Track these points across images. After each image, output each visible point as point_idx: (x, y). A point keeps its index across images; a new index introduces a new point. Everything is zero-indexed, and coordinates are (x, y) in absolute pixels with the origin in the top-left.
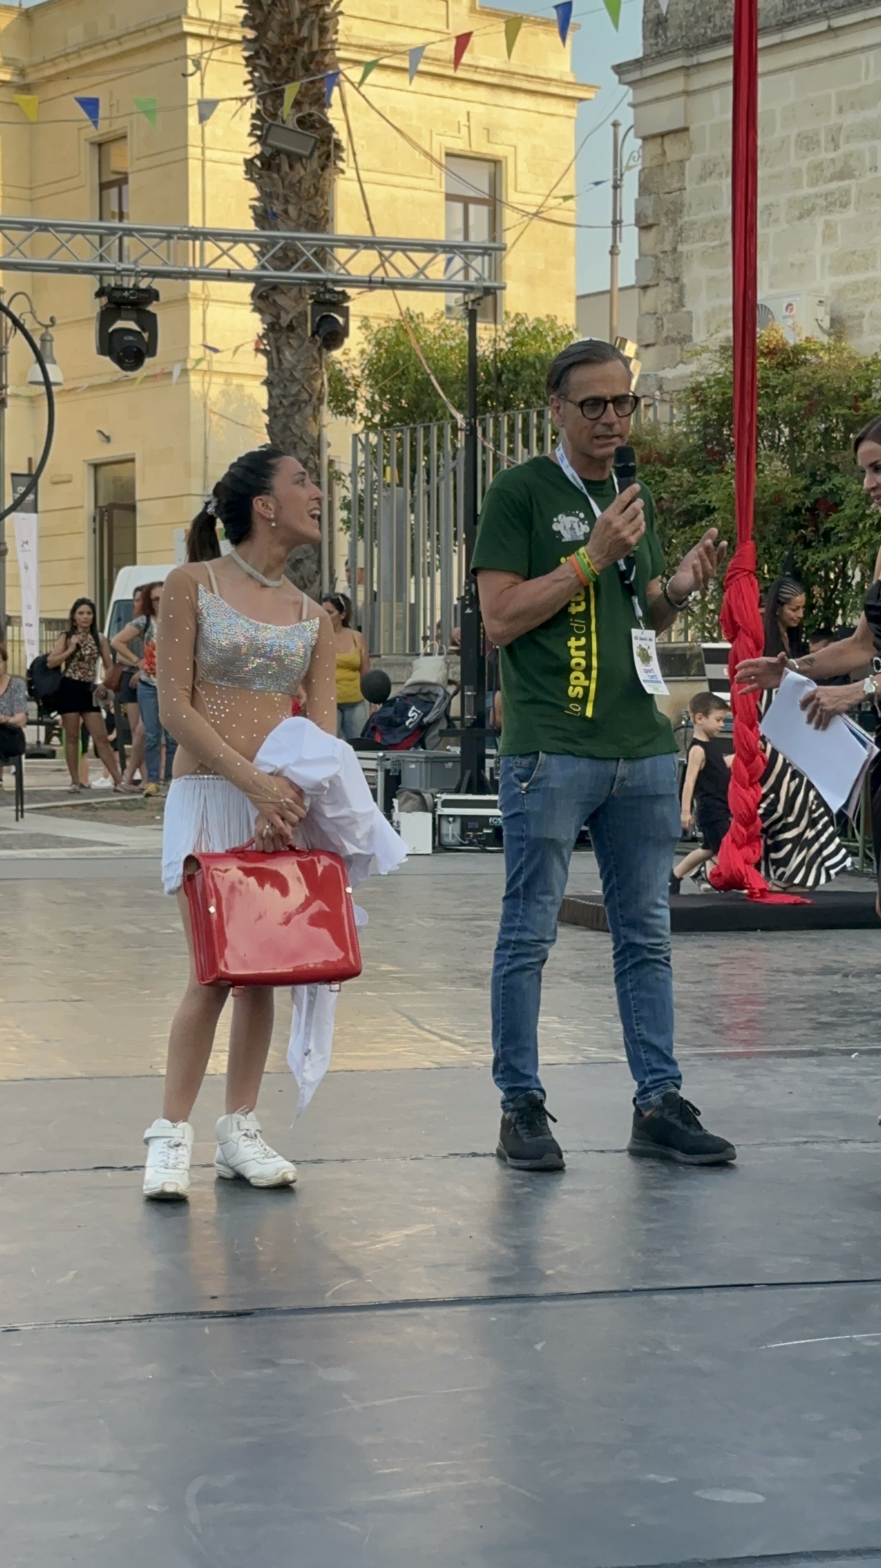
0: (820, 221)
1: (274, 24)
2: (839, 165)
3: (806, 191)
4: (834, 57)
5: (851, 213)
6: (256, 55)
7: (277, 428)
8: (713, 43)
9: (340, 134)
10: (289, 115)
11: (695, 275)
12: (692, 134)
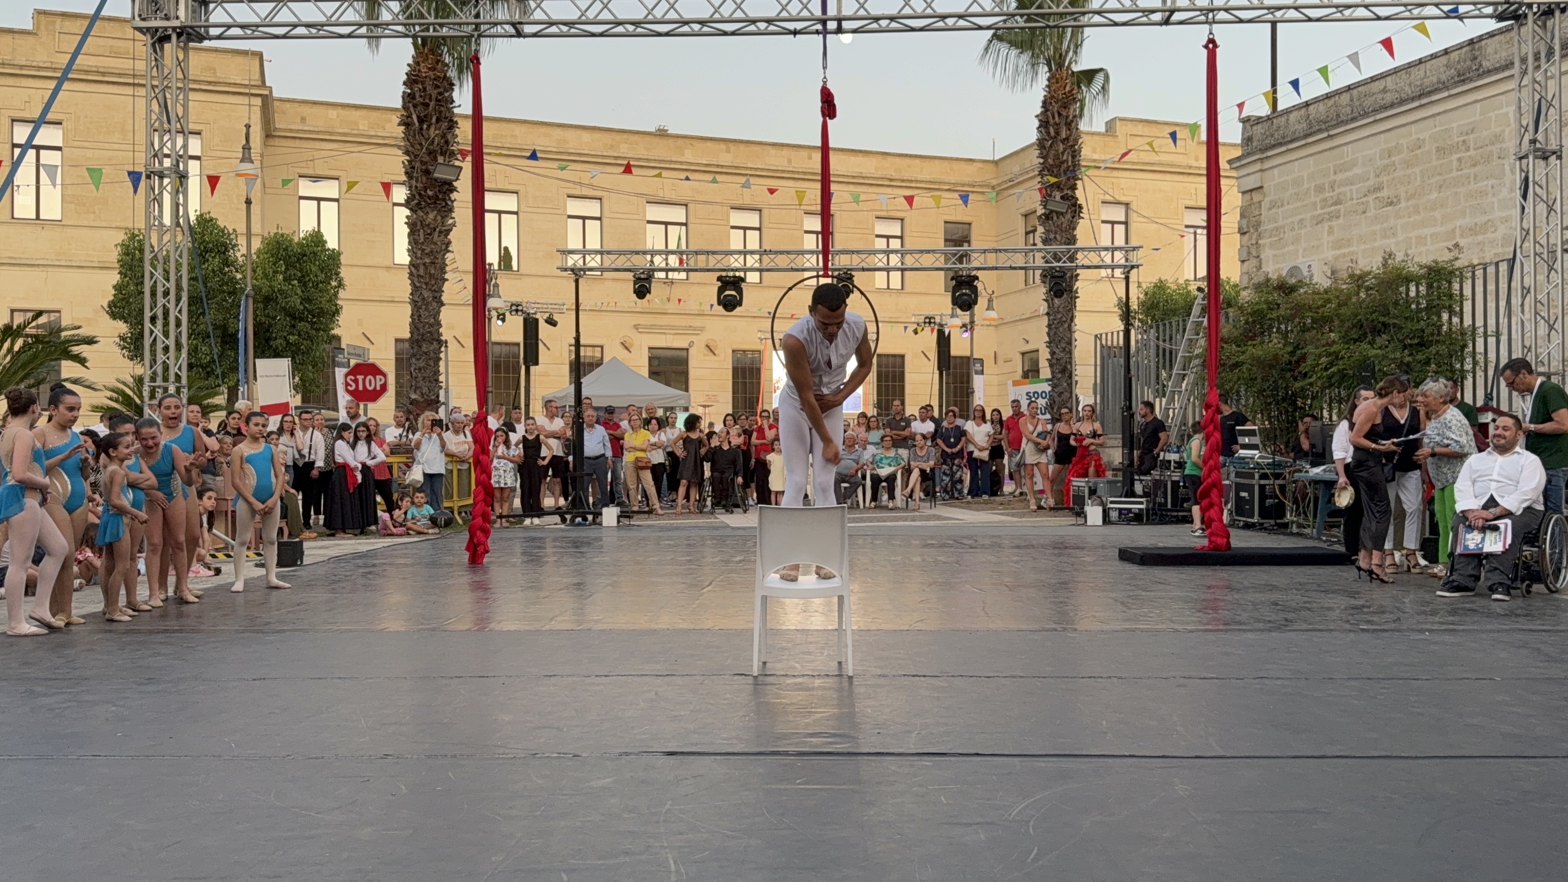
0: (1326, 225)
1: (1051, 155)
2: (1335, 199)
3: (1320, 211)
4: (1330, 149)
5: (1341, 221)
6: (1043, 170)
7: (1052, 334)
8: (1273, 147)
9: (1081, 201)
10: (1058, 195)
11: (1267, 254)
12: (1265, 189)
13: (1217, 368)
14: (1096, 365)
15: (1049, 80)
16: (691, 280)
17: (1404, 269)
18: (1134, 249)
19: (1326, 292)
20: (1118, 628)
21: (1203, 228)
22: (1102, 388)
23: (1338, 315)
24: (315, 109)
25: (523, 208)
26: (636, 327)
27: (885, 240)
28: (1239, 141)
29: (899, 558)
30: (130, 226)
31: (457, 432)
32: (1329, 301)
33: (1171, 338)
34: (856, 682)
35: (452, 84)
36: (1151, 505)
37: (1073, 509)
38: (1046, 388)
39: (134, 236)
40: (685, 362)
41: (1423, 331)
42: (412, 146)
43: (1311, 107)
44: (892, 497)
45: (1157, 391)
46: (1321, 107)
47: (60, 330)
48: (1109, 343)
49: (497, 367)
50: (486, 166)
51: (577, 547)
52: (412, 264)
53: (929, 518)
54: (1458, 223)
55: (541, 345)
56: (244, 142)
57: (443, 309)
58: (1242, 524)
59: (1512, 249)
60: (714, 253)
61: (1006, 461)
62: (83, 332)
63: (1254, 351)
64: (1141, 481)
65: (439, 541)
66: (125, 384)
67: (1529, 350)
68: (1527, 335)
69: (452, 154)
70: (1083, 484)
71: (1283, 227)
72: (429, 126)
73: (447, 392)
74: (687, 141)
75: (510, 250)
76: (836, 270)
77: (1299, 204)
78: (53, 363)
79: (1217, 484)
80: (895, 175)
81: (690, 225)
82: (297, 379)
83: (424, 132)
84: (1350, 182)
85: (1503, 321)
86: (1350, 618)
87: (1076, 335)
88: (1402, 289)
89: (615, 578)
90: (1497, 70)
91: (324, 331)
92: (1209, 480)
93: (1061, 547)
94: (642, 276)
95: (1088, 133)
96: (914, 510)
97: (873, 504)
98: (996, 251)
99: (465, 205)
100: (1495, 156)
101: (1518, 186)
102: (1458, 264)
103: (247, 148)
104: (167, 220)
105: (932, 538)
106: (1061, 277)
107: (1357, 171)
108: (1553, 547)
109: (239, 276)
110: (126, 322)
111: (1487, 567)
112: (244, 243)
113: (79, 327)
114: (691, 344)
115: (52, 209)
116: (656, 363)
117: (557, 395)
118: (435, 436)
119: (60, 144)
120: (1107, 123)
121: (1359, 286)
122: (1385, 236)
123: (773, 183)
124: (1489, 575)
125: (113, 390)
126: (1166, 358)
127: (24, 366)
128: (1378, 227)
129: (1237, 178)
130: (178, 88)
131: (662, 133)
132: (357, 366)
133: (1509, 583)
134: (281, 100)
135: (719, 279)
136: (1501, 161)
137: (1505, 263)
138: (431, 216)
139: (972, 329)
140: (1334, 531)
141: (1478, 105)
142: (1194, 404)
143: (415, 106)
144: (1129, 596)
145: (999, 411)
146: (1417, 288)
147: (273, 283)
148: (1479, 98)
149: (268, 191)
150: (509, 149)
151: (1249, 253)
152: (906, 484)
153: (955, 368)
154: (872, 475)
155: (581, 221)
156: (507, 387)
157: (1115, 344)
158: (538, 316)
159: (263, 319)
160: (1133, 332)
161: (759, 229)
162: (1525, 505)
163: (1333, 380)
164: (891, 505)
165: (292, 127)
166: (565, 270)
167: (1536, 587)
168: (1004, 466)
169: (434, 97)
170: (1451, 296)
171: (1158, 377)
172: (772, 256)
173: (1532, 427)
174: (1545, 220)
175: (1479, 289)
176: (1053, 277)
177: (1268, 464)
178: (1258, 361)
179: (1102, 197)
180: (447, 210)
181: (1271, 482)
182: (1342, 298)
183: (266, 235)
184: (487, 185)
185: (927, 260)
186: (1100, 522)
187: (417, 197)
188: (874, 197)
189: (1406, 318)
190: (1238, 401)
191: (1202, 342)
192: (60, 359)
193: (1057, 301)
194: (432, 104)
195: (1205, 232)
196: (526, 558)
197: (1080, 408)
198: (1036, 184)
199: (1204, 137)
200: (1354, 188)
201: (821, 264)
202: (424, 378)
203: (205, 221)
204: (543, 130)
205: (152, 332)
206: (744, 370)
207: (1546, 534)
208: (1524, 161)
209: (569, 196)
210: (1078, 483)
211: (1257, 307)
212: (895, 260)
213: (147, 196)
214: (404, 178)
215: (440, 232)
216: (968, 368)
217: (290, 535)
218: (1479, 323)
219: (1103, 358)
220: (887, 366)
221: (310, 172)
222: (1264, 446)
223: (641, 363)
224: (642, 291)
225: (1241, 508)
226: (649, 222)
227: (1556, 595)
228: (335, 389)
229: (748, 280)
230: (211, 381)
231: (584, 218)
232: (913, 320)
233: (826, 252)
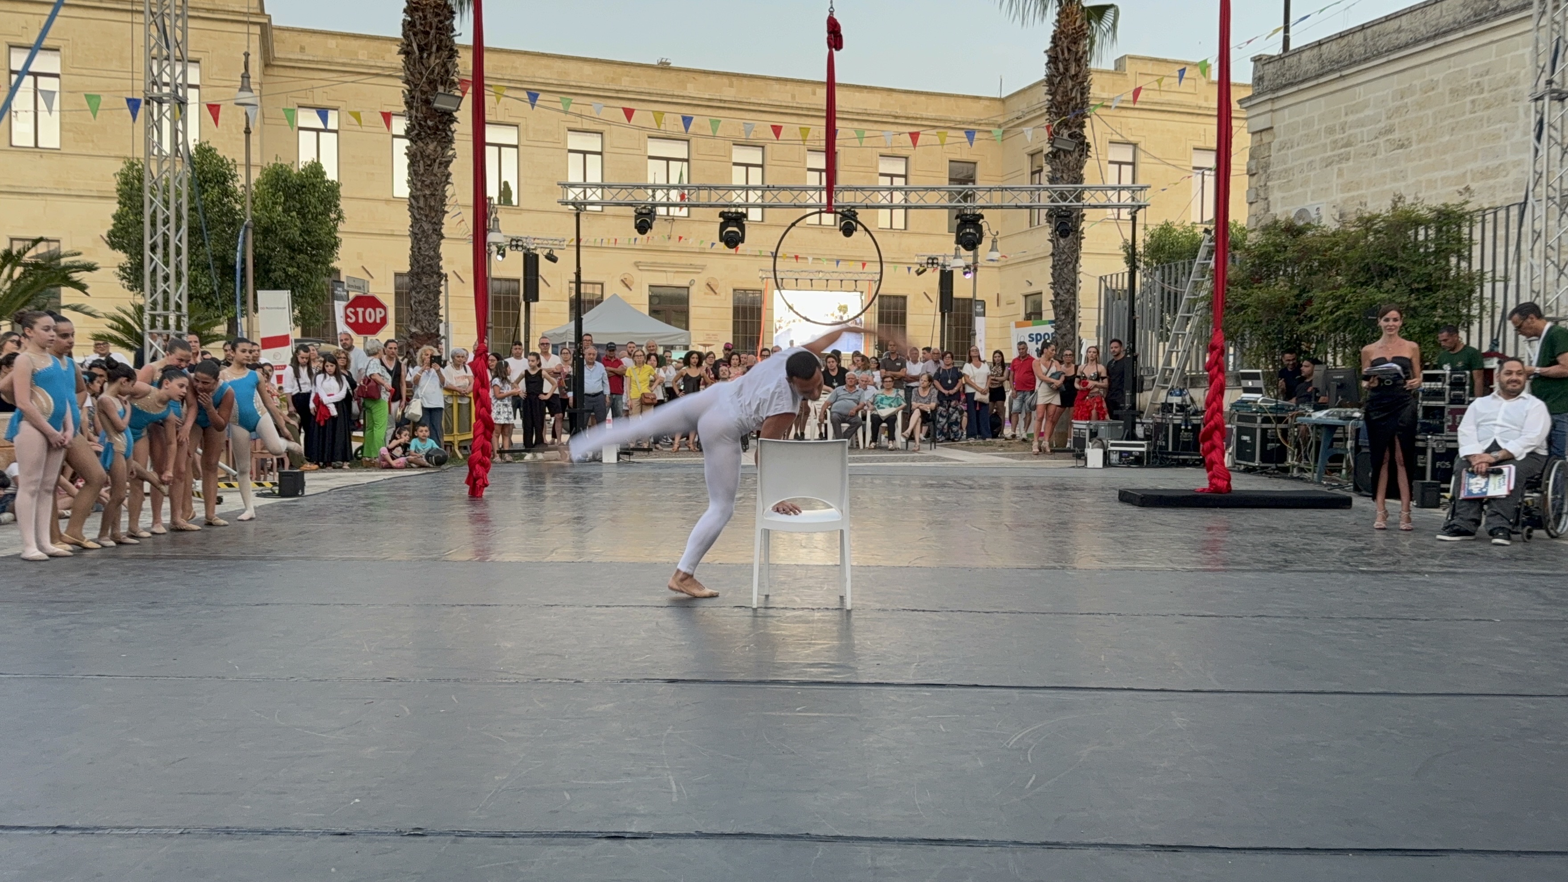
0: (1335, 167)
1: (1059, 92)
2: (1345, 141)
3: (1329, 154)
4: (1342, 89)
5: (1351, 163)
6: (1051, 107)
7: (1056, 275)
8: (1285, 86)
9: (1089, 139)
10: (1065, 133)
11: (1275, 196)
12: (1275, 130)
13: (1222, 310)
14: (1099, 309)
15: (1059, 14)
16: (693, 217)
17: (1413, 211)
18: (1142, 188)
19: (1334, 234)
20: (1119, 567)
21: (1210, 169)
22: (1105, 331)
23: (1346, 258)
24: (315, 39)
25: (524, 141)
26: (637, 264)
27: (889, 179)
28: (1250, 81)
29: (899, 497)
30: (130, 155)
31: (457, 366)
32: (1336, 244)
33: (1176, 282)
34: (854, 615)
35: (453, 13)
36: (1152, 448)
37: (1073, 451)
38: (1050, 329)
39: (133, 165)
40: (685, 300)
41: (1431, 275)
42: (412, 74)
43: (1324, 47)
44: (891, 437)
45: (1161, 334)
46: (1334, 47)
47: (59, 257)
48: (1114, 286)
49: (497, 302)
50: (487, 98)
51: (577, 483)
52: (412, 196)
53: (928, 459)
54: (1469, 167)
55: (540, 281)
56: (243, 71)
57: (442, 241)
58: (1242, 467)
59: (1524, 193)
60: (716, 188)
61: (1006, 404)
62: (83, 259)
63: (1260, 294)
64: (1143, 424)
65: (440, 475)
66: (125, 312)
67: (1538, 295)
68: (1536, 281)
69: (453, 83)
70: (1084, 427)
71: (1292, 169)
72: (429, 55)
73: (447, 326)
74: (689, 74)
75: (510, 184)
76: (839, 207)
77: (1309, 145)
78: (53, 290)
79: (1219, 427)
80: (900, 112)
81: (692, 162)
82: (297, 311)
83: (424, 61)
84: (1361, 124)
85: (1512, 267)
86: (1350, 560)
87: (1081, 277)
88: (1411, 233)
89: (615, 513)
90: (1514, 10)
91: (323, 263)
92: (1212, 423)
93: (1061, 488)
94: (644, 211)
95: (1097, 71)
96: (914, 451)
97: (873, 444)
98: (1002, 189)
99: (465, 137)
100: (1510, 98)
101: (1533, 127)
102: (1468, 208)
103: (246, 76)
104: (167, 147)
105: (931, 478)
106: (1067, 216)
107: (1369, 112)
108: (1555, 492)
109: (238, 207)
110: (126, 252)
111: (1489, 512)
112: (244, 174)
113: (79, 254)
114: (692, 282)
115: (50, 137)
116: (656, 301)
117: (558, 332)
118: (433, 371)
119: (57, 71)
120: (1116, 61)
121: (1367, 229)
122: (1395, 180)
123: (777, 120)
124: (1491, 519)
125: (113, 319)
126: (1171, 301)
127: (24, 292)
128: (1388, 170)
129: (1246, 119)
130: (177, 15)
131: (664, 67)
132: (357, 298)
133: (1510, 527)
134: (280, 29)
135: (722, 215)
136: (1515, 104)
137: (1516, 207)
138: (431, 147)
139: (975, 270)
140: (1335, 476)
141: (1494, 46)
142: (1198, 349)
143: (415, 34)
144: (1129, 537)
145: (1001, 354)
146: (1426, 232)
147: (274, 215)
148: (1495, 38)
149: (267, 121)
150: (510, 81)
151: (1257, 195)
152: (905, 426)
153: (958, 309)
154: (872, 416)
155: (581, 156)
156: (507, 324)
157: (1120, 287)
158: (538, 252)
159: (263, 251)
160: (1138, 275)
161: (762, 166)
162: (1529, 450)
163: (1339, 324)
164: (891, 446)
165: (291, 56)
166: (567, 204)
167: (1536, 533)
168: (1004, 409)
169: (434, 25)
170: (1460, 240)
171: (1162, 320)
172: (775, 193)
173: (1538, 370)
174: (1558, 163)
175: (1489, 234)
176: (1059, 216)
177: (1271, 408)
178: (1265, 305)
179: (1109, 137)
180: (447, 141)
181: (1274, 426)
182: (1350, 241)
183: (265, 165)
184: (488, 118)
185: (932, 198)
186: (1101, 466)
187: (417, 127)
188: (878, 133)
189: (1415, 262)
190: (1242, 344)
191: (1208, 284)
192: (58, 286)
193: (1061, 241)
194: (433, 32)
195: (1213, 173)
196: (526, 493)
197: (1083, 352)
198: (1044, 121)
199: (1215, 75)
200: (1365, 129)
201: (824, 200)
202: (424, 311)
203: (204, 151)
204: (544, 61)
205: (152, 260)
206: (744, 309)
207: (1548, 479)
208: (1540, 103)
209: (570, 130)
210: (1080, 425)
211: (1264, 249)
212: (898, 198)
213: (146, 122)
214: (404, 108)
215: (440, 164)
216: (971, 310)
217: (291, 466)
218: (1488, 268)
219: (1107, 300)
220: (889, 307)
221: (310, 102)
222: (1268, 390)
223: (641, 301)
224: (643, 227)
225: (1243, 451)
226: (651, 157)
227: (1556, 541)
228: (335, 323)
229: (750, 218)
230: (211, 312)
231: (585, 153)
232: (916, 260)
233: (830, 188)
